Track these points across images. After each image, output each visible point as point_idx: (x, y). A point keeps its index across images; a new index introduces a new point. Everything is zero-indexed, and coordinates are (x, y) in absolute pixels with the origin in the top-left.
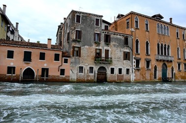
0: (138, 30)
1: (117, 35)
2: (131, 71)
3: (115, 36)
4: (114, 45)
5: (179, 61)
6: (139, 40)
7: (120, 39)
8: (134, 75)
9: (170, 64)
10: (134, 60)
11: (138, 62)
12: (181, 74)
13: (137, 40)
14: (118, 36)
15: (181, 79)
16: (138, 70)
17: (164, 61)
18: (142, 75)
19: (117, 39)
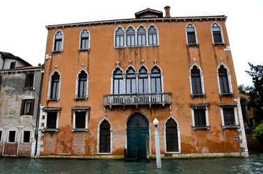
0: (59, 55)
1: (14, 73)
2: (32, 136)
3: (11, 76)
4: (7, 92)
5: (198, 102)
6: (59, 74)
7: (19, 79)
8: (40, 143)
9: (159, 113)
10: (42, 113)
11: (52, 116)
12: (209, 137)
13: (56, 73)
14: (17, 75)
15: (211, 151)
16: (52, 133)
17: (132, 107)
18: (63, 143)
19: (13, 80)
